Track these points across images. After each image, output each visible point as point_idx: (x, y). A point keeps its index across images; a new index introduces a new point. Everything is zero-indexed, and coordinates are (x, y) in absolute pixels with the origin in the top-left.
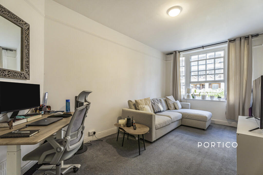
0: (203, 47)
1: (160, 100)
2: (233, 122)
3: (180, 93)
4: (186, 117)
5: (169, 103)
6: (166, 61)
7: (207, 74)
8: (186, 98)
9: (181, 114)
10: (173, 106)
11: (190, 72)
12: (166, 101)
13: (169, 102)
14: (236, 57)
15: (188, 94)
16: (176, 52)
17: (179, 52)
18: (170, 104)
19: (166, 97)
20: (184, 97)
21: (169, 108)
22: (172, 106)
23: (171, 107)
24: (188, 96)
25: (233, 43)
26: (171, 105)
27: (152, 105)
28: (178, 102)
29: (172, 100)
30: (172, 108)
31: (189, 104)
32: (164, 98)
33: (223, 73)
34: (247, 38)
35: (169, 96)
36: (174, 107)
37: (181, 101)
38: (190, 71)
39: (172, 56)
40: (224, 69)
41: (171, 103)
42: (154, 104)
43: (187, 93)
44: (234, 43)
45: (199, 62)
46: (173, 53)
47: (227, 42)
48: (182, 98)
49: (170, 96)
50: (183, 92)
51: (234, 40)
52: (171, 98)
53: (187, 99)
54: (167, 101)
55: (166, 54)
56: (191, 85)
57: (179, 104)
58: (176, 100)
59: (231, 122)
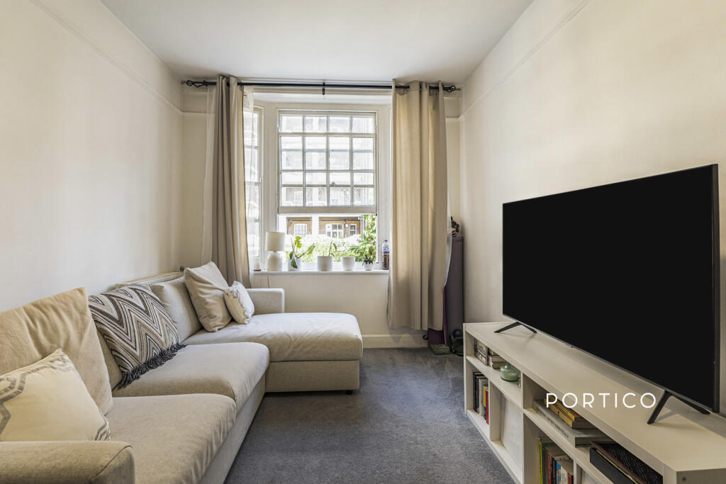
0: (324, 87)
1: (157, 290)
2: (403, 333)
3: (243, 251)
4: (287, 354)
5: (204, 300)
6: (183, 111)
7: (331, 183)
8: (265, 268)
9: (265, 347)
10: (219, 313)
11: (279, 173)
12: (187, 293)
13: (202, 293)
14: (411, 139)
15: (272, 252)
16: (227, 78)
17: (241, 84)
18: (207, 303)
19: (189, 271)
20: (258, 266)
21: (203, 321)
22: (214, 313)
23: (211, 317)
24: (275, 261)
25: (403, 94)
26: (213, 307)
27: (103, 334)
28: (238, 287)
29: (216, 285)
30: (218, 323)
31: (280, 294)
32: (172, 275)
33: (372, 184)
34: (434, 88)
35: (200, 265)
36: (226, 314)
37: (248, 285)
38: (278, 168)
39: (211, 96)
40: (376, 172)
41: (210, 298)
42: (120, 322)
43: (270, 249)
44: (405, 96)
45: (307, 139)
46: (214, 84)
47: (391, 87)
48: (252, 272)
49: (203, 267)
50: (252, 245)
51: (407, 87)
52: (209, 273)
53: (270, 274)
54: (190, 291)
55: (183, 83)
56: (282, 219)
57: (245, 299)
58: (230, 284)
59: (397, 336)
